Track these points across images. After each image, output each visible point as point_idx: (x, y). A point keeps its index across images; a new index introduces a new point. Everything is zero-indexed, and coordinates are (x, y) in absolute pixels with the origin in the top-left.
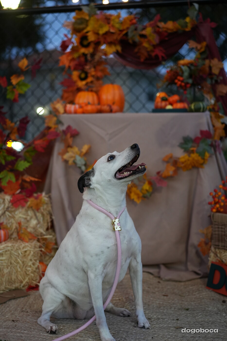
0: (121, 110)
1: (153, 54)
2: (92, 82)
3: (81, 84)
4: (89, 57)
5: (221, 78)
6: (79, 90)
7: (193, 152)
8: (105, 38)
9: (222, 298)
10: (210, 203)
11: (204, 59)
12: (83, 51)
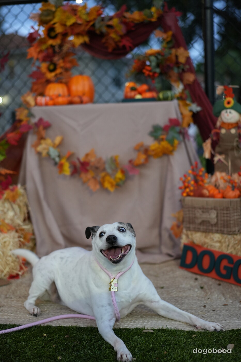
0: (91, 101)
1: (121, 44)
2: (61, 73)
3: (50, 76)
4: (57, 49)
5: (187, 67)
6: (48, 82)
7: (162, 140)
8: (72, 30)
9: (195, 276)
10: (180, 188)
11: (171, 48)
12: (51, 42)
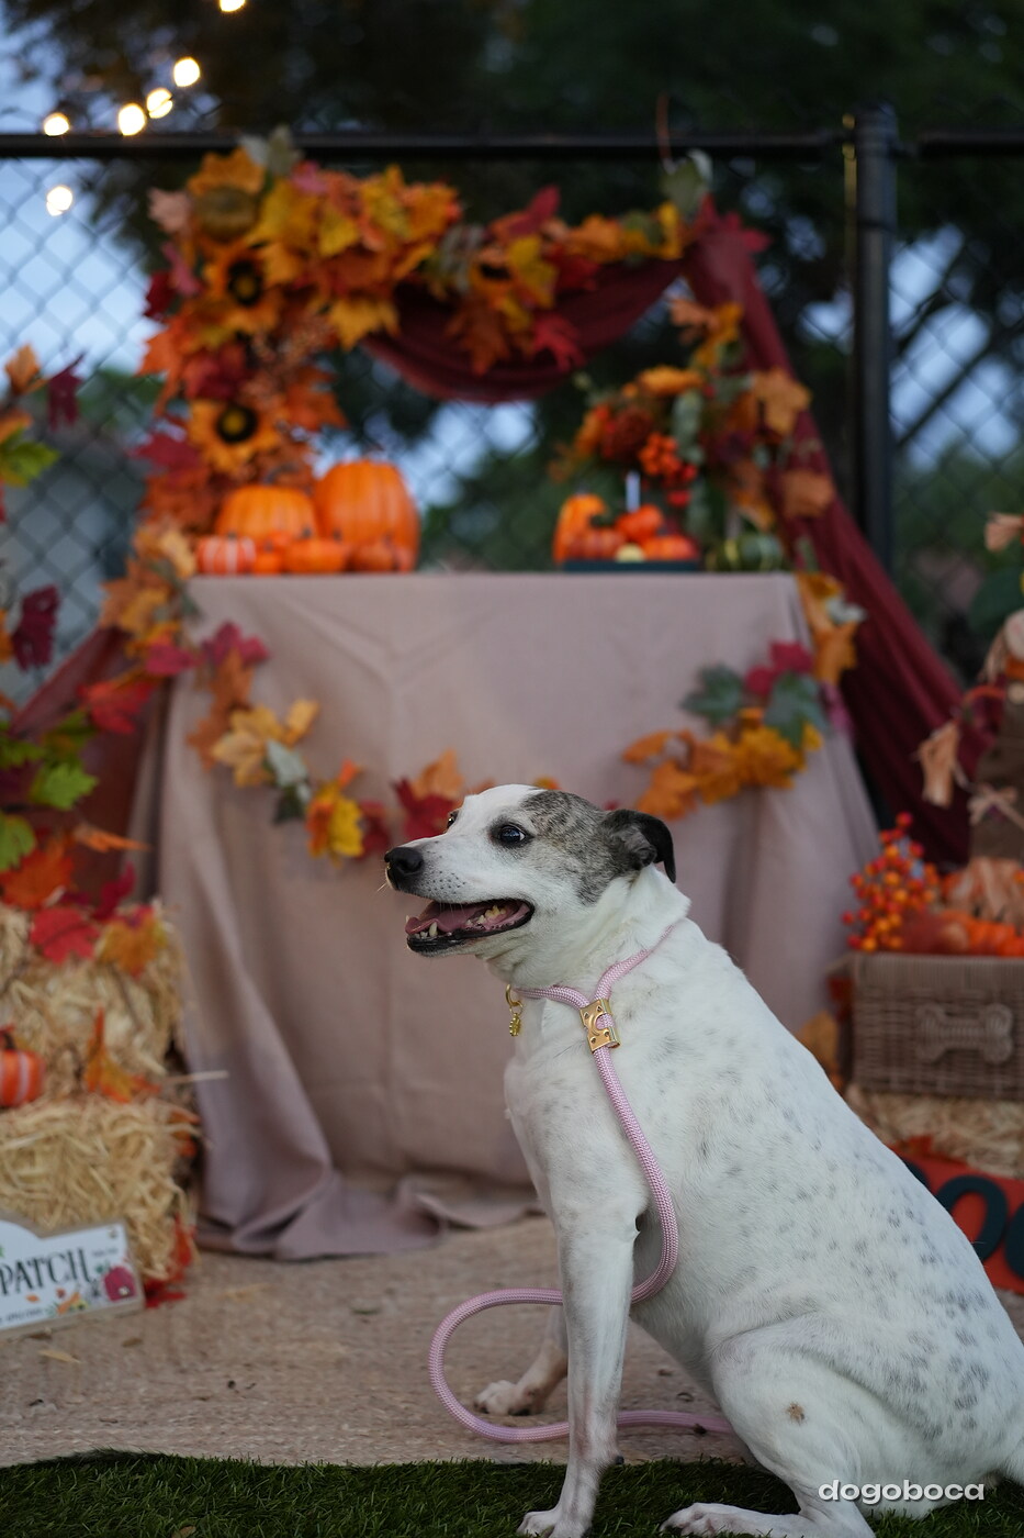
1: (529, 347)
2: (276, 452)
3: (230, 457)
4: (259, 345)
5: (812, 445)
6: (221, 483)
7: (750, 724)
8: (334, 275)
10: (849, 920)
12: (239, 320)
